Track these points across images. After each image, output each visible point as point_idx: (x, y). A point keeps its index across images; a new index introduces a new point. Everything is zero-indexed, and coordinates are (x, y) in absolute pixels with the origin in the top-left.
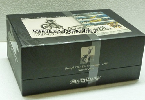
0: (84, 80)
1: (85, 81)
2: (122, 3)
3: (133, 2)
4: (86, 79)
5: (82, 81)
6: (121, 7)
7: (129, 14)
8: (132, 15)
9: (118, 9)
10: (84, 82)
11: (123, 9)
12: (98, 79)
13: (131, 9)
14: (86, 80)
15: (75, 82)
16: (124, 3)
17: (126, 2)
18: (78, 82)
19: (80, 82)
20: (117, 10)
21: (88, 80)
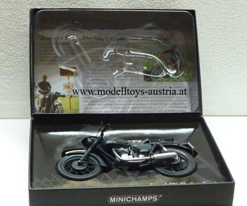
0: (131, 199)
1: (134, 200)
2: (217, 59)
3: (236, 57)
4: (134, 197)
5: (129, 199)
6: (216, 64)
7: (229, 76)
8: (233, 77)
9: (210, 68)
10: (131, 201)
11: (218, 69)
12: (156, 199)
13: (232, 68)
14: (136, 199)
15: (117, 201)
16: (220, 58)
17: (223, 58)
18: (122, 201)
19: (125, 201)
20: (209, 70)
21: (138, 200)
